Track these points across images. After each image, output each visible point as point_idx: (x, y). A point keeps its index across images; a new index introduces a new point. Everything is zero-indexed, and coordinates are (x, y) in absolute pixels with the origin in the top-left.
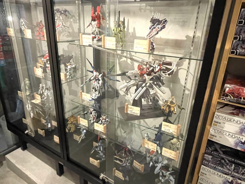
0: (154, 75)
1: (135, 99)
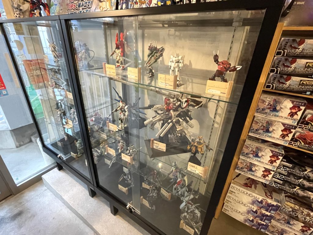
0: (182, 110)
1: (161, 136)
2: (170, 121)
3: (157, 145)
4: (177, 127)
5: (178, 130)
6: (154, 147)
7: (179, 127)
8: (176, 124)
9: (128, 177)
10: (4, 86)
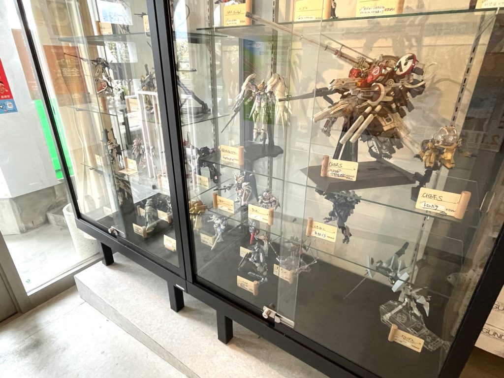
0: (394, 85)
1: (351, 140)
2: (368, 109)
3: (336, 168)
4: (383, 123)
5: (385, 129)
6: (330, 174)
7: (387, 123)
8: (380, 119)
9: (258, 257)
10: (9, 93)
